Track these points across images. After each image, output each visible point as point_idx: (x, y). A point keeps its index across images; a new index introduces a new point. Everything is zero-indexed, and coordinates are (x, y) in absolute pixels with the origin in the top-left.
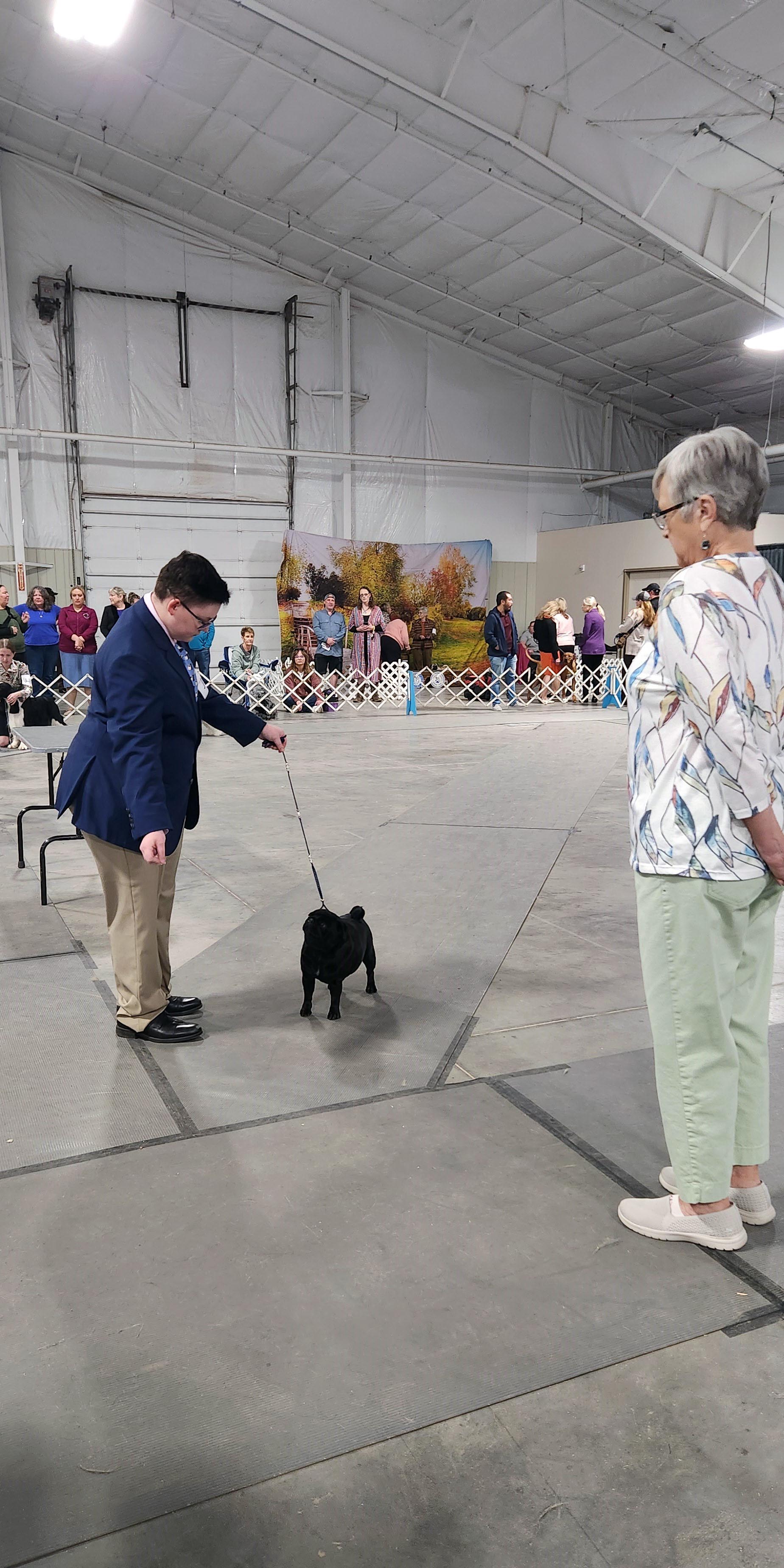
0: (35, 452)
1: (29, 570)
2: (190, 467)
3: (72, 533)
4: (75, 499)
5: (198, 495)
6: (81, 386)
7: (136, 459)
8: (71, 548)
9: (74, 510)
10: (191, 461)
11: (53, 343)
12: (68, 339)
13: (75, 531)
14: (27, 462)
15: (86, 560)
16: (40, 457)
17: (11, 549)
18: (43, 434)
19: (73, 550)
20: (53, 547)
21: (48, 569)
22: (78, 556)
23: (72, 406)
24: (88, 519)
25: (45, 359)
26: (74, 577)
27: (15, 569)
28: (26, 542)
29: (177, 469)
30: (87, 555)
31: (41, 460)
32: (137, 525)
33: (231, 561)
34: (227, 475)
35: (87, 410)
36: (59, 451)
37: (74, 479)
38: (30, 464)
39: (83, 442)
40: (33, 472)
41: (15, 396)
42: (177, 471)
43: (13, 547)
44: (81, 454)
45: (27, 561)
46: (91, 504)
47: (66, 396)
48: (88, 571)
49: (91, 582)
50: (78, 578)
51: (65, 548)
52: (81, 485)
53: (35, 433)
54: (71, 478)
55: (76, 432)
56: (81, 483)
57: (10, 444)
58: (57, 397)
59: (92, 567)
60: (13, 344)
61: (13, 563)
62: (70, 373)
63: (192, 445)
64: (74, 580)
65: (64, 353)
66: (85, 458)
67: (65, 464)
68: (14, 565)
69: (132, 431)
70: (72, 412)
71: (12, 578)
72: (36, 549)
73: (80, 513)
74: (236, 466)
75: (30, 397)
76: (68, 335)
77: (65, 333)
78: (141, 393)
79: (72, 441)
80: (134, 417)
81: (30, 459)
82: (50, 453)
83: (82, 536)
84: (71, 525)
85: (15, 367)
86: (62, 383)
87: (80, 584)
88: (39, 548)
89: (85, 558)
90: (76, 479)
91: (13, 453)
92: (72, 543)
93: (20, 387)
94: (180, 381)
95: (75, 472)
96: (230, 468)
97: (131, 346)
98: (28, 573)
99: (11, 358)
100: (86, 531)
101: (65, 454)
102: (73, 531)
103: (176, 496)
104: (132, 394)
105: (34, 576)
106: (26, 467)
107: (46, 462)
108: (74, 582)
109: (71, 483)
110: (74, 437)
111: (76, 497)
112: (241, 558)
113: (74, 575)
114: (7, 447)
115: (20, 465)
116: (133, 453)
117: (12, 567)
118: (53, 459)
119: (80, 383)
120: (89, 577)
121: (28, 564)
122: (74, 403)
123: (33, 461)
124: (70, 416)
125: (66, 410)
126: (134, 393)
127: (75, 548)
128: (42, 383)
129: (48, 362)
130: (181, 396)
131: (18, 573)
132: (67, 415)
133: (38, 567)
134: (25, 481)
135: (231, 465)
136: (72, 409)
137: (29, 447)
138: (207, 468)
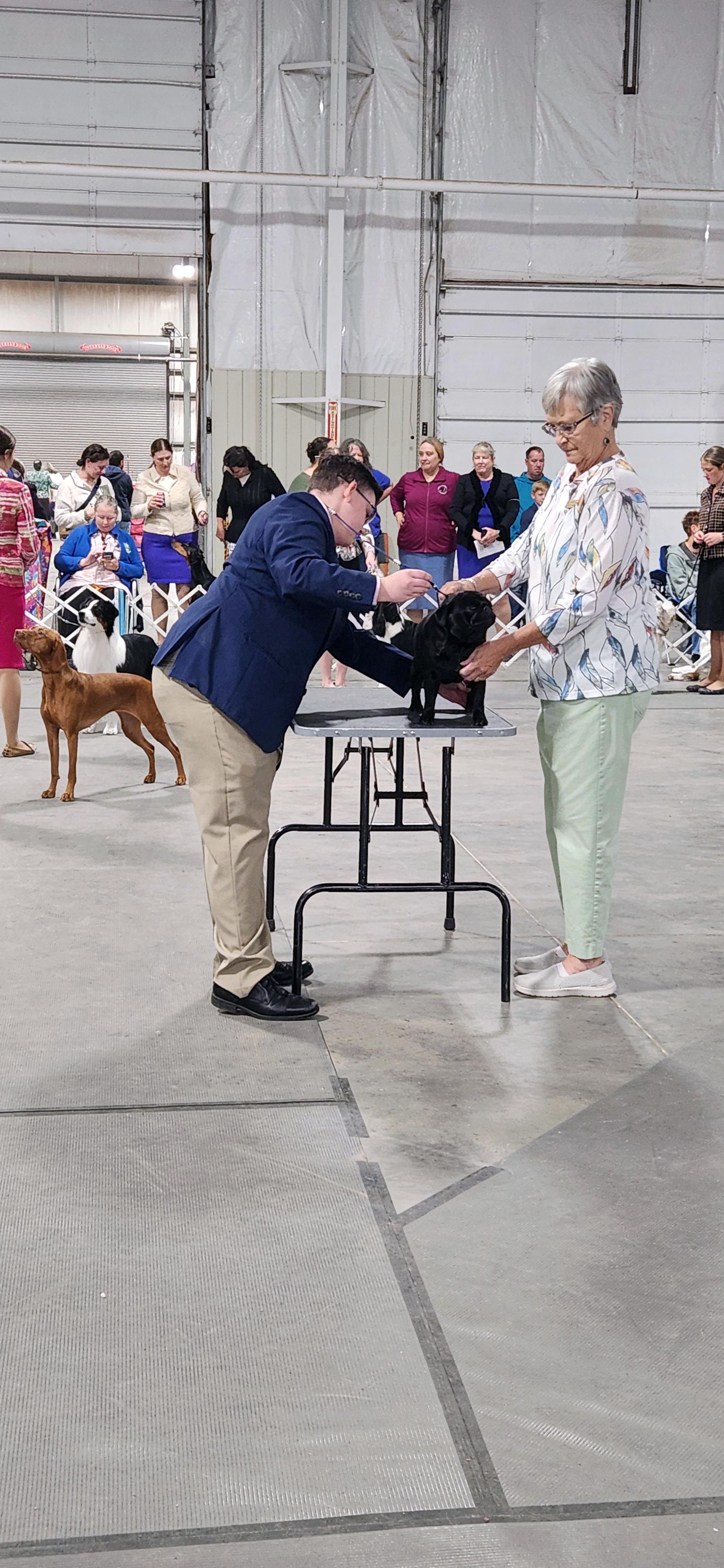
0: (372, 215)
1: (346, 412)
2: (628, 231)
3: (420, 348)
4: (431, 290)
5: (638, 278)
6: (455, 100)
7: (536, 220)
8: (416, 374)
9: (427, 306)
10: (631, 220)
11: (415, 33)
12: (439, 23)
13: (425, 345)
14: (357, 231)
15: (440, 394)
16: (378, 222)
17: (320, 375)
18: (387, 183)
19: (419, 377)
20: (387, 372)
21: (376, 410)
22: (427, 385)
23: (438, 135)
24: (447, 324)
25: (399, 59)
26: (418, 423)
27: (324, 410)
28: (344, 363)
29: (605, 235)
30: (442, 385)
31: (380, 226)
32: (529, 333)
33: (689, 393)
34: (692, 242)
35: (461, 141)
36: (412, 213)
37: (431, 258)
38: (362, 235)
39: (450, 195)
40: (366, 248)
41: (347, 123)
42: (605, 239)
43: (324, 373)
44: (447, 215)
45: (345, 394)
46: (455, 299)
47: (429, 119)
48: (441, 412)
49: (445, 431)
50: (424, 424)
51: (408, 372)
52: (440, 270)
53: (373, 183)
54: (426, 256)
55: (441, 178)
56: (441, 263)
57: (332, 202)
58: (413, 121)
59: (447, 405)
60: (351, 37)
61: (322, 399)
62: (438, 80)
63: (633, 193)
64: (418, 427)
65: (431, 47)
66: (451, 221)
67: (419, 232)
68: (324, 404)
69: (533, 172)
70: (436, 145)
71: (319, 424)
72: (360, 376)
73: (437, 315)
74: (708, 226)
75: (370, 123)
76: (439, 16)
77: (435, 13)
78: (553, 106)
79: (432, 193)
80: (539, 148)
81: (362, 226)
82: (395, 215)
83: (437, 353)
84: (420, 335)
85: (352, 75)
86: (424, 98)
87: (426, 435)
88: (364, 375)
89: (438, 389)
90: (435, 258)
91: (336, 218)
92: (419, 365)
93: (356, 108)
94: (622, 83)
95: (434, 245)
96: (696, 231)
97: (543, 29)
98: (345, 415)
99: (345, 60)
100: (444, 345)
101: (419, 216)
102: (422, 345)
103: (599, 281)
104: (538, 110)
105: (353, 420)
106: (355, 240)
107: (389, 230)
108: (418, 431)
109: (426, 264)
110: (436, 186)
111: (432, 287)
112: (705, 388)
113: (418, 419)
114: (328, 207)
115: (345, 235)
116: (532, 209)
117: (320, 406)
118: (400, 224)
119: (454, 96)
120: (441, 422)
121: (346, 401)
122: (441, 129)
123: (367, 229)
124: (432, 153)
125: (427, 143)
126: (543, 109)
127: (422, 374)
128: (391, 97)
129: (405, 64)
130: (621, 109)
131: (329, 415)
132: (427, 153)
133: (360, 407)
134: (351, 264)
135: (699, 225)
136: (436, 140)
137: (363, 204)
138: (658, 232)
